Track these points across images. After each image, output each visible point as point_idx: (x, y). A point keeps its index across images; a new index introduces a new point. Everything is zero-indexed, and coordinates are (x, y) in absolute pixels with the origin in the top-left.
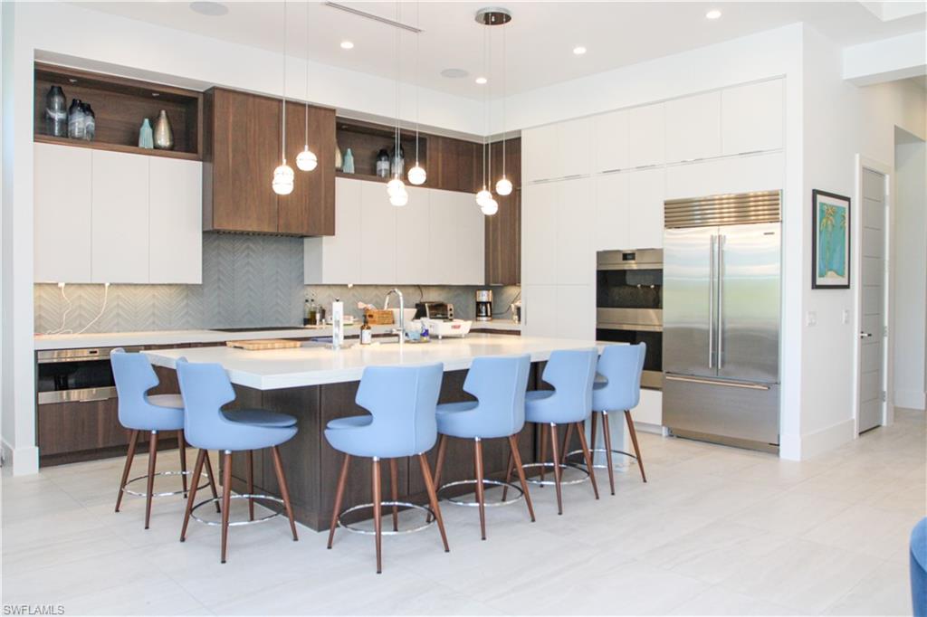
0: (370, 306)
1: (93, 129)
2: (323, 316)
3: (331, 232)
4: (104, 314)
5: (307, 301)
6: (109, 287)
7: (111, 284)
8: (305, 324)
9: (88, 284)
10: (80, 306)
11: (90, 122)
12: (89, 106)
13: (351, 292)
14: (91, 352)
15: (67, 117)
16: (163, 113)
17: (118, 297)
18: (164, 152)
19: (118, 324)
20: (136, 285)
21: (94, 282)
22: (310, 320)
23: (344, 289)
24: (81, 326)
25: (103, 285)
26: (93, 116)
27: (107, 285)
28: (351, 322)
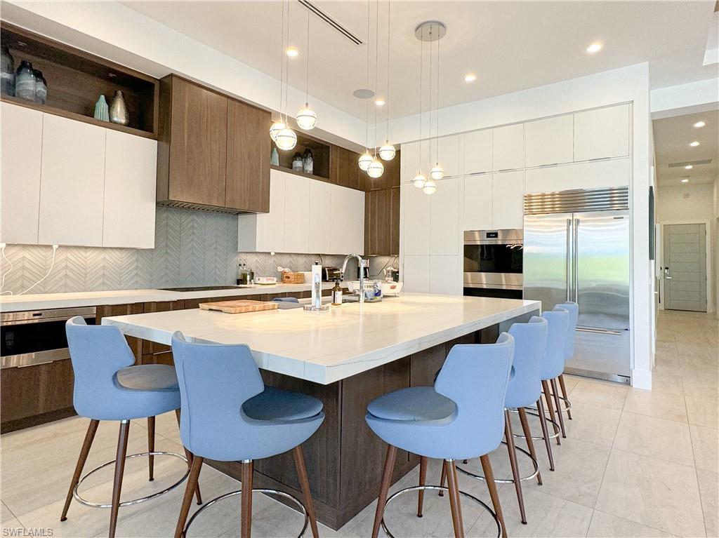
0: (287, 270)
1: (45, 95)
2: (252, 278)
3: (266, 209)
4: (50, 275)
5: (240, 265)
6: (56, 249)
7: (60, 246)
8: (238, 284)
9: (33, 246)
10: (24, 268)
11: (41, 88)
12: (41, 73)
13: (273, 259)
14: (34, 315)
15: (15, 78)
16: (120, 92)
17: (67, 259)
18: (119, 127)
19: (66, 285)
20: (87, 248)
21: (40, 243)
22: (241, 281)
23: (267, 257)
24: (23, 287)
25: (51, 247)
26: (45, 83)
27: (55, 247)
28: (275, 282)
